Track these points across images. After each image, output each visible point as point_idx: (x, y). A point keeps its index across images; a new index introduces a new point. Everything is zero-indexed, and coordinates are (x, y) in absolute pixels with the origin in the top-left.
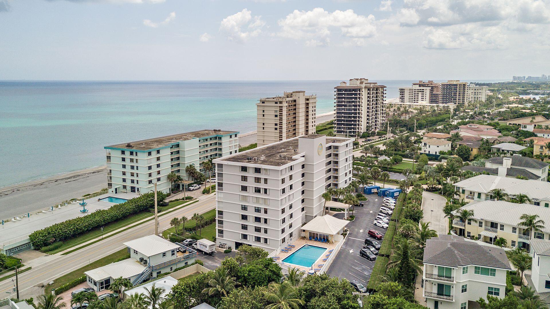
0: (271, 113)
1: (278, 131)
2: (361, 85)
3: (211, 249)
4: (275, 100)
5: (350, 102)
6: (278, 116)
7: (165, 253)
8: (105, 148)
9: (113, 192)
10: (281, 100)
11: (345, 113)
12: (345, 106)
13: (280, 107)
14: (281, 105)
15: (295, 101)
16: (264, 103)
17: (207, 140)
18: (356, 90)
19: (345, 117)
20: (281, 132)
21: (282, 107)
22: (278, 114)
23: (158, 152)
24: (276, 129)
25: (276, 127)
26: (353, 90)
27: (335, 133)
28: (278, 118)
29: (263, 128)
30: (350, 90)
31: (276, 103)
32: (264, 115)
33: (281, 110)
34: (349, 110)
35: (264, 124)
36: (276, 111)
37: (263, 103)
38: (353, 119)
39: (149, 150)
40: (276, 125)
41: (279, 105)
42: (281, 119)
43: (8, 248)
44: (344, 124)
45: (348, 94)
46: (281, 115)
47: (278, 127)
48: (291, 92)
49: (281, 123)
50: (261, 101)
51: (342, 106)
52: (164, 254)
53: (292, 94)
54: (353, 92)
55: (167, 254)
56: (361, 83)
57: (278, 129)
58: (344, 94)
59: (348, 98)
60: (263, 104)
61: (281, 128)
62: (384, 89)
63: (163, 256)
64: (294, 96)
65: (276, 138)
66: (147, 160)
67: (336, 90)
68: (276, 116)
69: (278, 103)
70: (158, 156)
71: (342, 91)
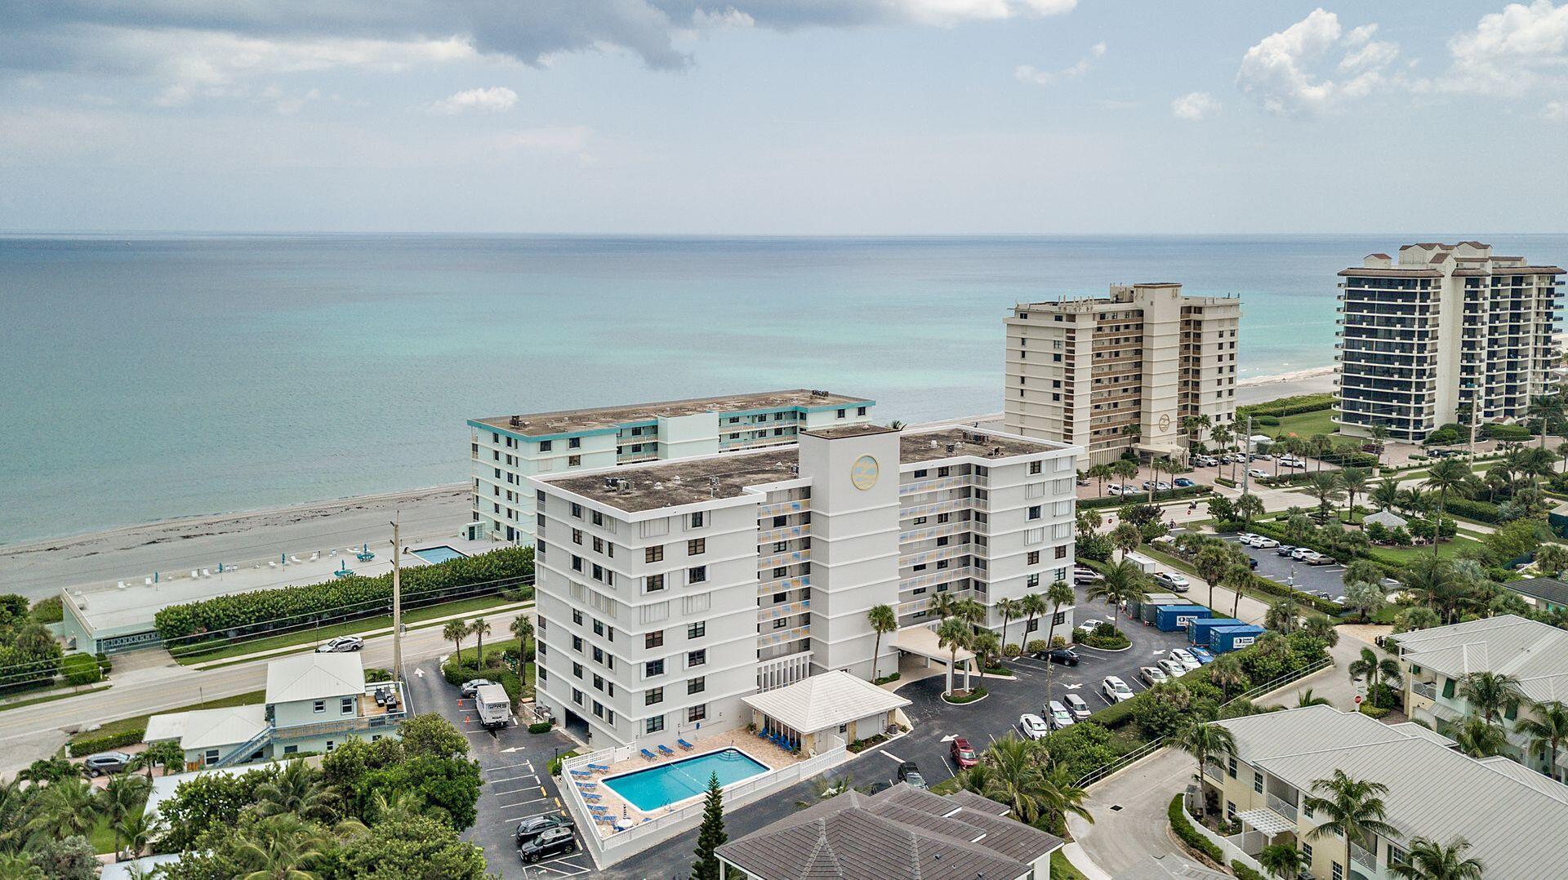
0: (1042, 347)
1: (1062, 404)
2: (1434, 266)
3: (495, 715)
4: (1055, 309)
5: (1388, 321)
6: (1063, 358)
7: (322, 703)
8: (470, 423)
9: (464, 534)
10: (1073, 312)
11: (1369, 358)
12: (1372, 333)
13: (1069, 331)
14: (1070, 325)
15: (1141, 313)
16: (1026, 318)
17: (762, 418)
18: (1412, 283)
19: (1370, 370)
20: (1069, 408)
21: (1073, 331)
22: (1063, 352)
23: (575, 442)
24: (1056, 397)
25: (1057, 391)
26: (1402, 283)
27: (1336, 421)
28: (1063, 364)
29: (1022, 391)
30: (1391, 283)
31: (1059, 318)
32: (1023, 353)
33: (1071, 341)
34: (1388, 346)
35: (1023, 379)
36: (1056, 344)
37: (1024, 316)
38: (1396, 377)
39: (546, 437)
40: (1057, 384)
41: (1065, 324)
42: (1070, 369)
43: (104, 636)
44: (1367, 395)
45: (1382, 296)
46: (1071, 355)
47: (1061, 391)
48: (1129, 285)
49: (1070, 382)
50: (1017, 310)
51: (1360, 332)
52: (319, 705)
53: (1132, 292)
54: (1400, 289)
55: (327, 705)
56: (1439, 259)
57: (1062, 398)
58: (1371, 295)
59: (1381, 308)
60: (1024, 322)
61: (1070, 395)
62: (1558, 278)
63: (317, 709)
64: (1139, 297)
65: (1057, 425)
66: (536, 463)
67: (1344, 280)
68: (1057, 358)
69: (1064, 318)
70: (575, 452)
71: (1363, 282)
